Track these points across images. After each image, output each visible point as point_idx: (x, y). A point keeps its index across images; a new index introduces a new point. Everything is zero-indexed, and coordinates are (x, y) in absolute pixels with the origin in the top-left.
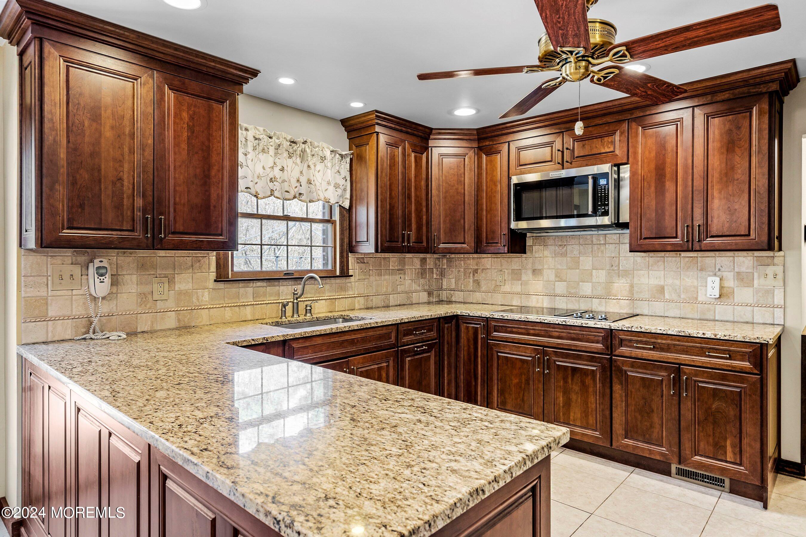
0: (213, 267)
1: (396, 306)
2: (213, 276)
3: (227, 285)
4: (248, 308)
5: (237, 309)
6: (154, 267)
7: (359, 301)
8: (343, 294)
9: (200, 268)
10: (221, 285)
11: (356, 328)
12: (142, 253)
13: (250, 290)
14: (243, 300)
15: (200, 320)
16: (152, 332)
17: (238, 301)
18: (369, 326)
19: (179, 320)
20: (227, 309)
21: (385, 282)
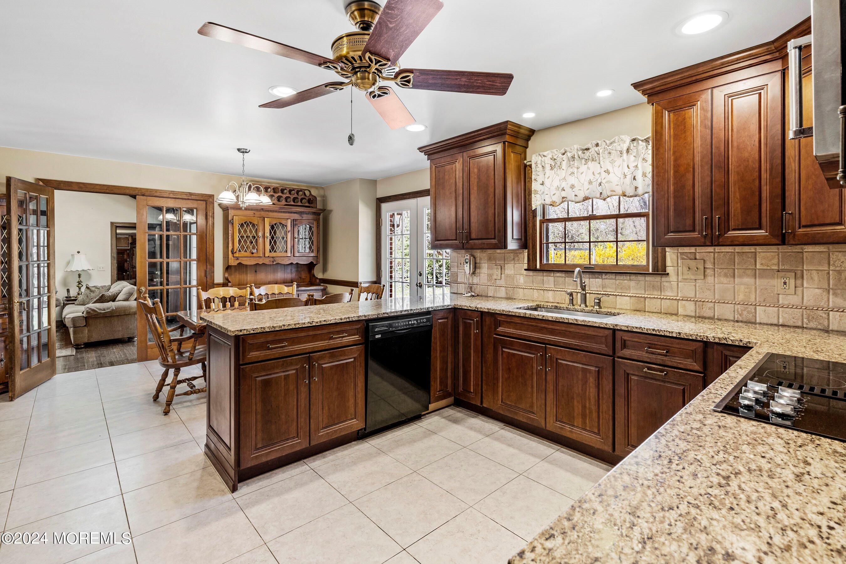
0: (526, 261)
1: (771, 325)
2: (526, 266)
3: (535, 273)
4: (550, 293)
5: (542, 292)
6: (495, 259)
7: (684, 306)
8: (656, 294)
9: (518, 260)
10: (531, 273)
11: (550, 319)
12: (490, 251)
13: (551, 279)
14: (546, 286)
15: (518, 295)
16: (494, 297)
17: (542, 285)
18: (566, 321)
19: (507, 293)
20: (535, 291)
21: (742, 287)
